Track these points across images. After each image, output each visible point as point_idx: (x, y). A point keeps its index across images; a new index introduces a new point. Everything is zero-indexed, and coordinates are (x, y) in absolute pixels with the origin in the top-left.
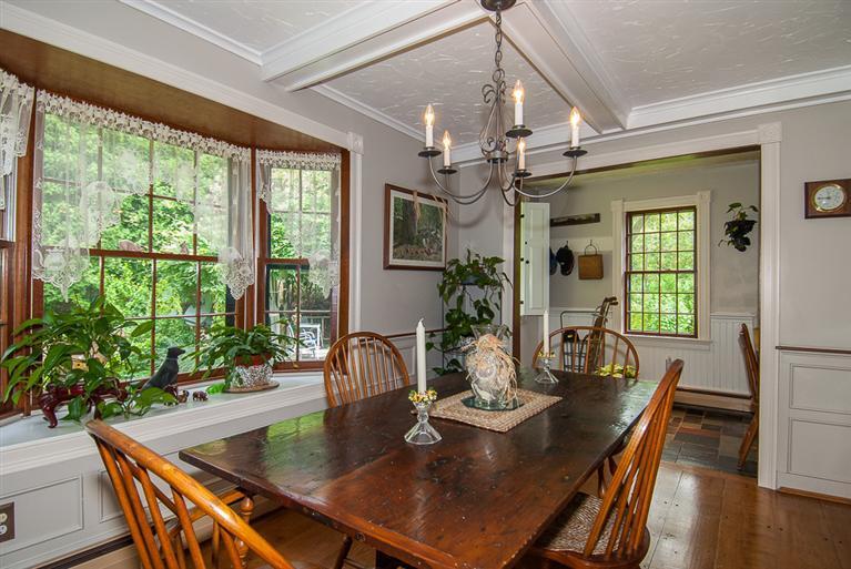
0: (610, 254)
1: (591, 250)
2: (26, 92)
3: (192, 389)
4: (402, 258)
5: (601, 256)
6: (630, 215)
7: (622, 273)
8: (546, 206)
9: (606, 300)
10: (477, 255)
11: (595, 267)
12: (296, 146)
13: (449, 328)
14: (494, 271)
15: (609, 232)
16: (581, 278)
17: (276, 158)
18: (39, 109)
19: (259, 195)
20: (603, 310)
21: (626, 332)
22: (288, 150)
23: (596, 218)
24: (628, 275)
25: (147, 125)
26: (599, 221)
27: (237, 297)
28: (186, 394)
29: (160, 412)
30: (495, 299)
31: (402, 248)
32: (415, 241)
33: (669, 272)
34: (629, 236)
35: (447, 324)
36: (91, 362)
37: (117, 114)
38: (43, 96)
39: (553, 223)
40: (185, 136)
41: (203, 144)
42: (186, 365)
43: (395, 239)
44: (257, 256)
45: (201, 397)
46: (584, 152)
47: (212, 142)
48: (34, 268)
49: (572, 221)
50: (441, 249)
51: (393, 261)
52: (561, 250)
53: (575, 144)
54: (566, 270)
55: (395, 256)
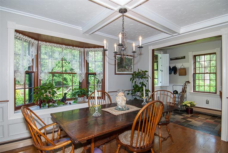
0: (188, 68)
1: (182, 67)
2: (36, 42)
3: (68, 102)
4: (120, 71)
5: (185, 69)
6: (195, 56)
7: (192, 73)
8: (168, 55)
9: (186, 82)
10: (141, 70)
11: (184, 72)
12: (93, 46)
13: (134, 89)
14: (145, 74)
15: (188, 62)
16: (179, 75)
17: (89, 50)
18: (39, 45)
19: (86, 59)
20: (185, 85)
21: (194, 91)
22: (91, 48)
23: (184, 57)
24: (195, 74)
25: (61, 46)
26: (185, 58)
27: (81, 82)
28: (67, 103)
29: (61, 106)
30: (146, 82)
31: (120, 69)
32: (124, 67)
33: (207, 73)
34: (195, 63)
35: (133, 88)
36: (46, 95)
37: (54, 44)
38: (40, 42)
39: (171, 59)
40: (69, 47)
41: (73, 48)
42: (68, 97)
43: (118, 67)
44: (85, 72)
45: (70, 104)
46: (143, 47)
47: (75, 48)
48: (39, 77)
49: (177, 59)
50: (132, 69)
51: (117, 73)
52: (173, 67)
53: (140, 45)
54: (175, 73)
55: (118, 71)
